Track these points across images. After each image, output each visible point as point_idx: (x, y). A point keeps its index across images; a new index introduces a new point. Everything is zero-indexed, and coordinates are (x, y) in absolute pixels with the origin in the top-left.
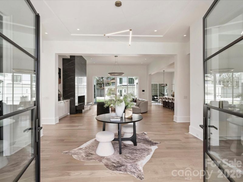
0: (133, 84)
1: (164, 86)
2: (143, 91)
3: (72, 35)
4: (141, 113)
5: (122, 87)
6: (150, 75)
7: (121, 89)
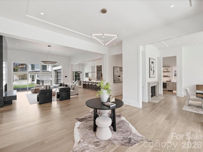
0: (46, 70)
1: (80, 73)
2: (66, 77)
3: (27, 15)
4: (76, 95)
5: (35, 72)
6: (71, 65)
7: (33, 74)
